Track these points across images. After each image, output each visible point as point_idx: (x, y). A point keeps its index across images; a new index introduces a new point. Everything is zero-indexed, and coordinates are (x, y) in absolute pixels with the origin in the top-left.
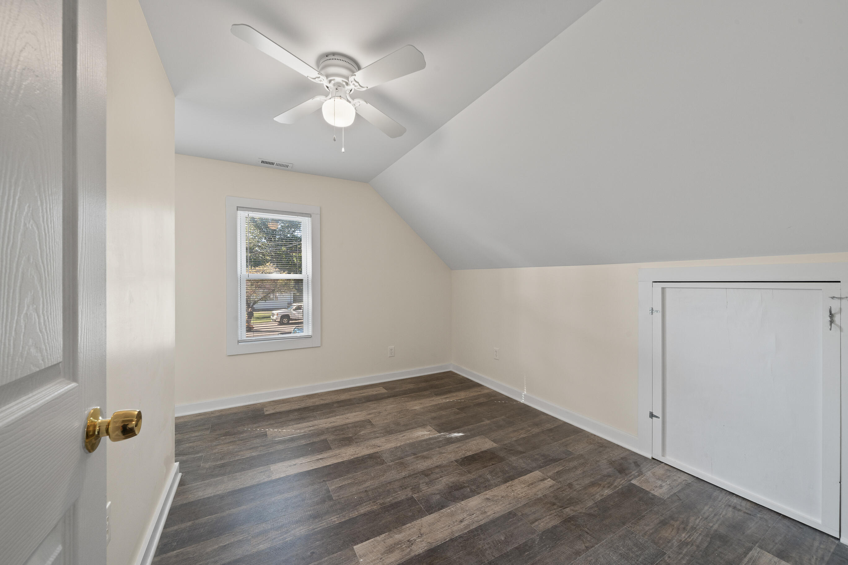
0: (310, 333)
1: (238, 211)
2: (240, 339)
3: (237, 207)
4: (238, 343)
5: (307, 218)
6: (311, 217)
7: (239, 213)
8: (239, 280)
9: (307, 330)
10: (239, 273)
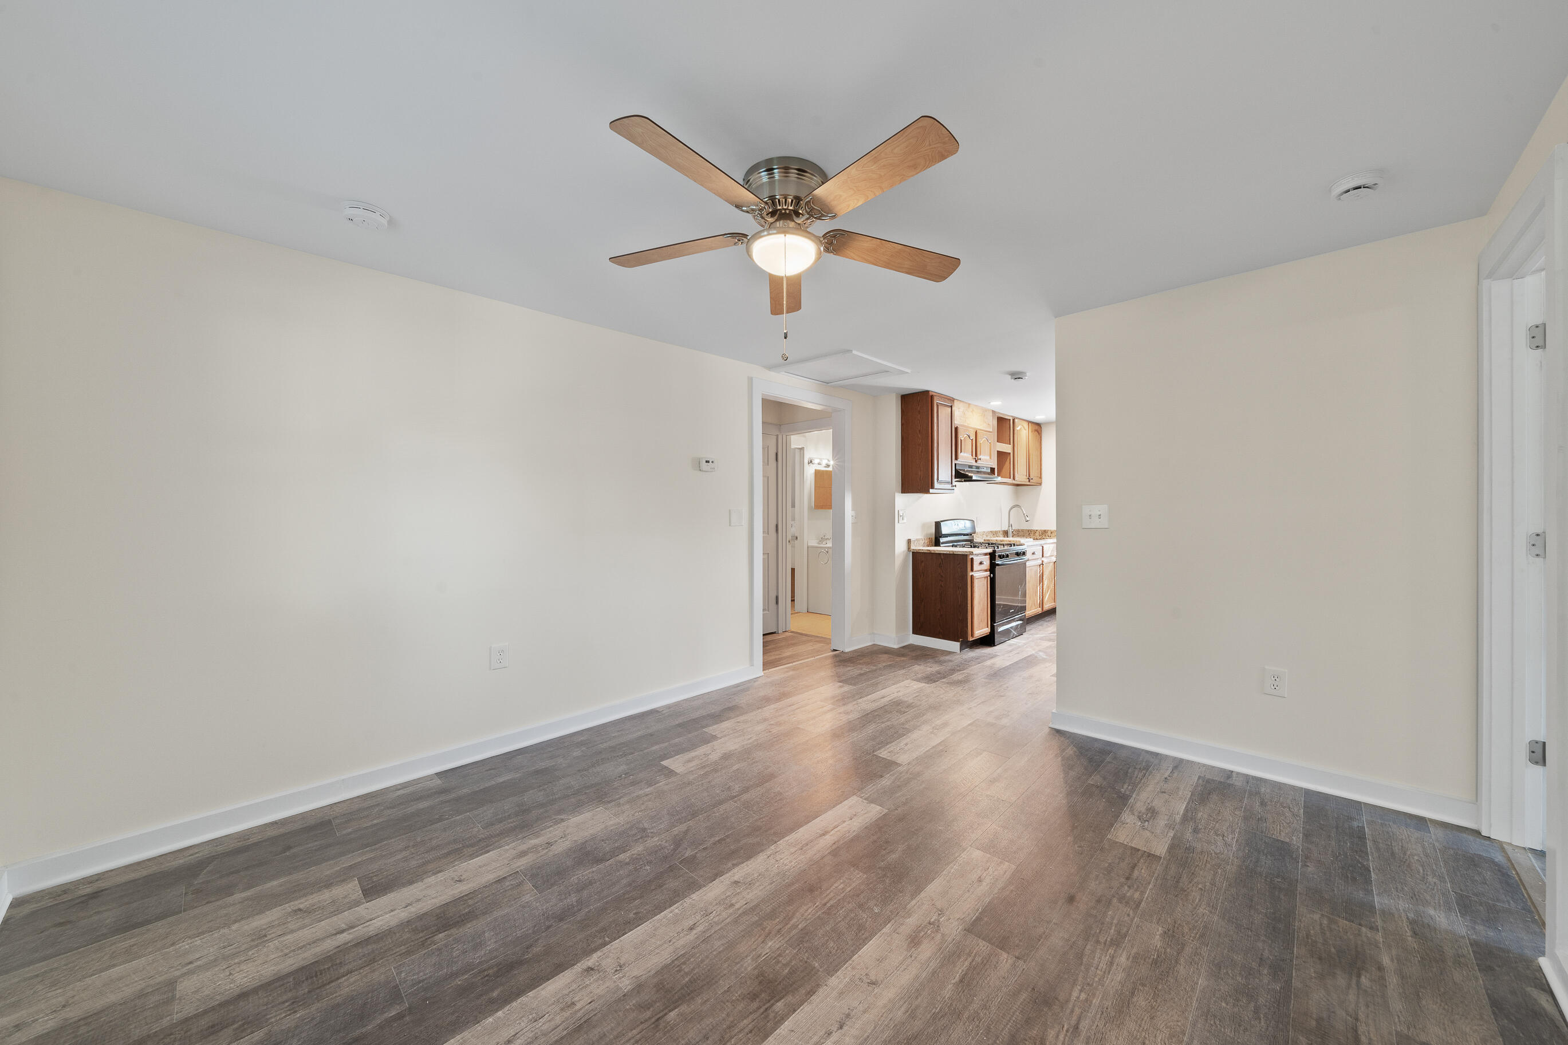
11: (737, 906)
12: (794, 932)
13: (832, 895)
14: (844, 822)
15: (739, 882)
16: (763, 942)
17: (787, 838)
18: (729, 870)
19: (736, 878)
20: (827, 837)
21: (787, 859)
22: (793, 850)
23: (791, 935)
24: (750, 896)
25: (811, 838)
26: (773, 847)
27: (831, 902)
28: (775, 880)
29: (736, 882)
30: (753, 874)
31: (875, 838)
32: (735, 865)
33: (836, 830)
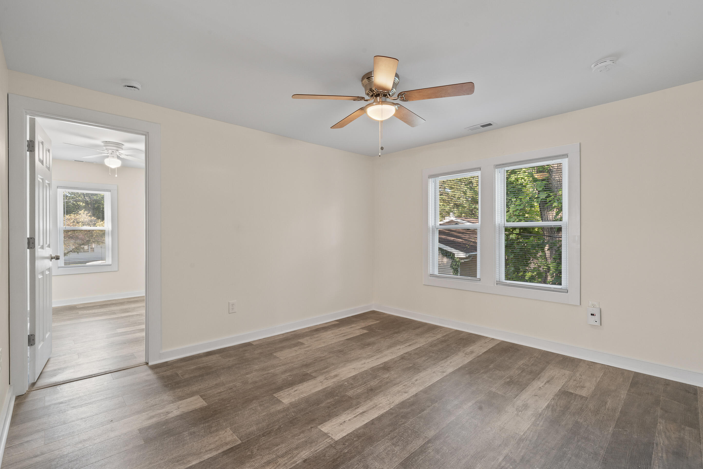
0: (110, 263)
1: (58, 189)
2: (59, 266)
3: (57, 186)
4: (58, 269)
5: (108, 192)
6: (110, 192)
7: (59, 190)
8: (59, 230)
9: (109, 261)
10: (59, 226)
11: (402, 385)
12: (378, 378)
13: (363, 388)
14: (349, 420)
15: (404, 393)
16: (389, 377)
17: (385, 411)
18: (411, 397)
19: (406, 394)
20: (361, 411)
21: (383, 401)
22: (380, 405)
23: (379, 378)
24: (398, 388)
25: (371, 410)
26: (392, 407)
27: (363, 385)
28: (388, 393)
29: (405, 393)
30: (399, 395)
31: (334, 410)
32: (409, 399)
33: (355, 415)
